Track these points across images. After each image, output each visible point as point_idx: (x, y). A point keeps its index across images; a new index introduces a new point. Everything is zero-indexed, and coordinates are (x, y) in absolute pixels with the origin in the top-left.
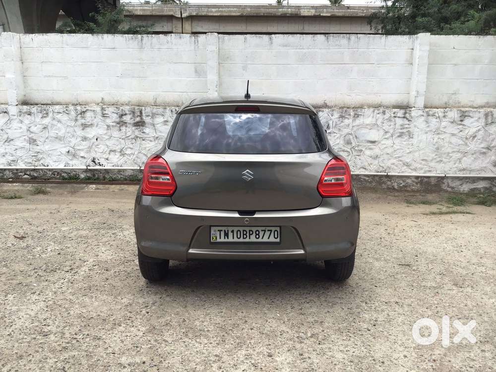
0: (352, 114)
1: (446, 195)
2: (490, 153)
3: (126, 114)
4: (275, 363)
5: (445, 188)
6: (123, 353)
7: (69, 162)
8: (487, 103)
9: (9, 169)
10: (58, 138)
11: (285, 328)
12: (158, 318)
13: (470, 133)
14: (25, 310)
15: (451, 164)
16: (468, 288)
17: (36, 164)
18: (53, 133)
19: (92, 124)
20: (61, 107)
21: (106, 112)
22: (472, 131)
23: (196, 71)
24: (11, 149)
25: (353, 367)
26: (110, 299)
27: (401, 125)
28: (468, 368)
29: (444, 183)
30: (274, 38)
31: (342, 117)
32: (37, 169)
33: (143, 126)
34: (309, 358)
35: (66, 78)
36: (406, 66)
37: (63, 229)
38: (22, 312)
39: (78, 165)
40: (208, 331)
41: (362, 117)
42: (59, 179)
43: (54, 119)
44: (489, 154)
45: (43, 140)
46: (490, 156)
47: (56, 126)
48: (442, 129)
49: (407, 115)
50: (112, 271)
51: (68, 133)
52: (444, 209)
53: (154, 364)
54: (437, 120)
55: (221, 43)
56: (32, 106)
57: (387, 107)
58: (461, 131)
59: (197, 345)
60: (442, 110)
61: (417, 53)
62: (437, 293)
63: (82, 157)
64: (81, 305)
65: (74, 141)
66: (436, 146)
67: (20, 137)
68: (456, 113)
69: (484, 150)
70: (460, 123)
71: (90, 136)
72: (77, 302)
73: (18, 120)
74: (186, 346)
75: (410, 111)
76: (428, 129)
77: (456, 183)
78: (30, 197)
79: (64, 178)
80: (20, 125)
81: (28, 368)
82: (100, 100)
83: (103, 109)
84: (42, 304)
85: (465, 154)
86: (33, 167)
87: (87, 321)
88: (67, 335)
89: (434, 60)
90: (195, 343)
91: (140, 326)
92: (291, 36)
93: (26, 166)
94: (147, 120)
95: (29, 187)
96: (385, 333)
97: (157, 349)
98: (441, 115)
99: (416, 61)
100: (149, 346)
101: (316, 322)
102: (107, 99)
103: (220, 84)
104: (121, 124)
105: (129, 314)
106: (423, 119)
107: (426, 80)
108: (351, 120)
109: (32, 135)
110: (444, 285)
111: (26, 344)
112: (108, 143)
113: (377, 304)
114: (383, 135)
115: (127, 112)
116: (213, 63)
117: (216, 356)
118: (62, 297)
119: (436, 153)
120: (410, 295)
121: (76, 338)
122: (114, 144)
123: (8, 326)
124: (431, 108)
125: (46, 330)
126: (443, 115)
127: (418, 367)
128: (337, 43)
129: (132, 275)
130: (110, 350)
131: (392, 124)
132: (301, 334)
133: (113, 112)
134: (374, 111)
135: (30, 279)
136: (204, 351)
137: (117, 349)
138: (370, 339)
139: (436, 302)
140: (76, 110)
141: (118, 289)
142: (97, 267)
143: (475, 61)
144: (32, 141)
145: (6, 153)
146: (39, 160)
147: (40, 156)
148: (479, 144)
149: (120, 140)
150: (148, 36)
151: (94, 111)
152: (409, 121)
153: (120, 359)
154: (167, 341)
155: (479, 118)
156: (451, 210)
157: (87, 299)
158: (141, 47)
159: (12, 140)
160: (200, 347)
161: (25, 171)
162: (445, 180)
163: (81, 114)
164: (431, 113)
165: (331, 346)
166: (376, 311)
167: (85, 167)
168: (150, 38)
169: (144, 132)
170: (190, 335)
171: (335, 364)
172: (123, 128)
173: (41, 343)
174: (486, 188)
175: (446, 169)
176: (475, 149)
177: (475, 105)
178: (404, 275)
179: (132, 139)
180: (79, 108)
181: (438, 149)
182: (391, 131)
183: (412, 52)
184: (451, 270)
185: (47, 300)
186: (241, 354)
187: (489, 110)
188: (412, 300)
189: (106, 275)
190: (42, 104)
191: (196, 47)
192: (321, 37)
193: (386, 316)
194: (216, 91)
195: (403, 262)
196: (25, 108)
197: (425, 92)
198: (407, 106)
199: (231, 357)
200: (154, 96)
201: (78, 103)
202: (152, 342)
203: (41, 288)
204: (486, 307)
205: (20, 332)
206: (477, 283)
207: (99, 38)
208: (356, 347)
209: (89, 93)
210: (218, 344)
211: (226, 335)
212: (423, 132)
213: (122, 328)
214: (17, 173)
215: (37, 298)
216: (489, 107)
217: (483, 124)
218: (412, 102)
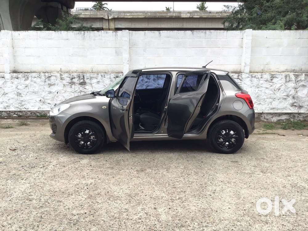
1: (263, 123)
2: (289, 99)
3: (75, 78)
4: (157, 212)
5: (263, 120)
6: (74, 209)
7: (41, 107)
8: (287, 70)
9: (5, 111)
10: (34, 92)
11: (163, 195)
12: (93, 191)
13: (277, 87)
14: (18, 188)
15: (266, 106)
16: (269, 174)
17: (21, 108)
18: (31, 89)
19: (54, 84)
20: (36, 74)
21: (63, 77)
23: (116, 52)
24: (6, 99)
25: (200, 214)
26: (66, 182)
29: (262, 117)
30: (162, 33)
32: (21, 111)
33: (85, 85)
34: (177, 209)
35: (39, 56)
36: (239, 49)
37: (38, 145)
38: (16, 189)
39: (46, 108)
40: (121, 197)
42: (35, 116)
43: (32, 81)
45: (25, 93)
46: (288, 100)
47: (33, 85)
48: (260, 85)
49: (240, 77)
50: (67, 168)
51: (40, 89)
52: (261, 132)
53: (91, 214)
54: (257, 80)
55: (130, 36)
56: (19, 74)
58: (271, 86)
59: (115, 204)
60: (260, 74)
61: (245, 40)
62: (251, 176)
63: (49, 103)
64: (50, 185)
65: (44, 94)
67: (12, 92)
68: (268, 75)
69: (285, 97)
70: (271, 81)
71: (53, 91)
72: (47, 183)
73: (10, 82)
74: (109, 205)
75: (241, 74)
76: (252, 85)
77: (269, 117)
78: (17, 127)
79: (38, 116)
80: (12, 85)
81: (22, 217)
82: (59, 70)
83: (61, 75)
84: (28, 185)
85: (274, 99)
86: (19, 110)
87: (53, 193)
88: (43, 200)
89: (255, 45)
91: (83, 195)
93: (15, 109)
94: (87, 81)
95: (17, 121)
96: (220, 197)
97: (93, 206)
98: (260, 77)
99: (244, 46)
100: (88, 205)
101: (182, 191)
102: (63, 69)
103: (130, 60)
104: (72, 83)
105: (77, 189)
106: (249, 79)
107: (250, 56)
109: (19, 90)
110: (255, 172)
111: (20, 205)
112: (64, 95)
113: (216, 182)
115: (76, 77)
116: (126, 47)
117: (126, 209)
118: (39, 181)
119: (257, 99)
120: (236, 177)
121: (47, 202)
122: (67, 96)
123: (9, 196)
124: (253, 73)
125: (30, 198)
126: (261, 77)
127: (236, 213)
128: (198, 35)
129: (78, 169)
130: (67, 207)
132: (173, 198)
133: (67, 77)
135: (20, 172)
136: (119, 207)
137: (70, 207)
138: (211, 200)
139: (250, 181)
140: (45, 75)
142: (58, 165)
143: (279, 45)
144: (19, 94)
145: (3, 102)
146: (23, 106)
147: (23, 103)
148: (282, 94)
149: (71, 93)
150: (88, 32)
151: (56, 76)
152: (241, 80)
153: (73, 212)
154: (98, 202)
155: (282, 78)
156: (265, 132)
157: (53, 182)
158: (84, 38)
159: (7, 94)
160: (117, 205)
161: (14, 112)
162: (262, 115)
163: (48, 78)
164: (253, 75)
165: (189, 203)
166: (215, 185)
170: (111, 199)
171: (190, 212)
172: (73, 86)
173: (28, 204)
174: (287, 119)
175: (263, 109)
176: (280, 96)
177: (280, 71)
178: (233, 167)
179: (78, 92)
180: (47, 74)
181: (258, 96)
183: (242, 40)
184: (261, 164)
185: (30, 183)
186: (139, 208)
187: (287, 73)
188: (236, 180)
189: (64, 169)
190: (25, 73)
191: (116, 38)
192: (189, 32)
193: (221, 188)
194: (128, 64)
195: (234, 160)
196: (15, 74)
197: (250, 63)
198: (240, 72)
199: (134, 210)
200: (91, 67)
201: (46, 71)
202: (90, 203)
203: (26, 177)
204: (277, 183)
205: (16, 199)
206: (274, 171)
207: (58, 34)
208: (202, 203)
209: (53, 66)
210: (127, 203)
211: (132, 199)
212: (249, 87)
213: (73, 197)
214: (9, 113)
215: (25, 182)
216: (288, 72)
217: (284, 82)
218: (242, 69)
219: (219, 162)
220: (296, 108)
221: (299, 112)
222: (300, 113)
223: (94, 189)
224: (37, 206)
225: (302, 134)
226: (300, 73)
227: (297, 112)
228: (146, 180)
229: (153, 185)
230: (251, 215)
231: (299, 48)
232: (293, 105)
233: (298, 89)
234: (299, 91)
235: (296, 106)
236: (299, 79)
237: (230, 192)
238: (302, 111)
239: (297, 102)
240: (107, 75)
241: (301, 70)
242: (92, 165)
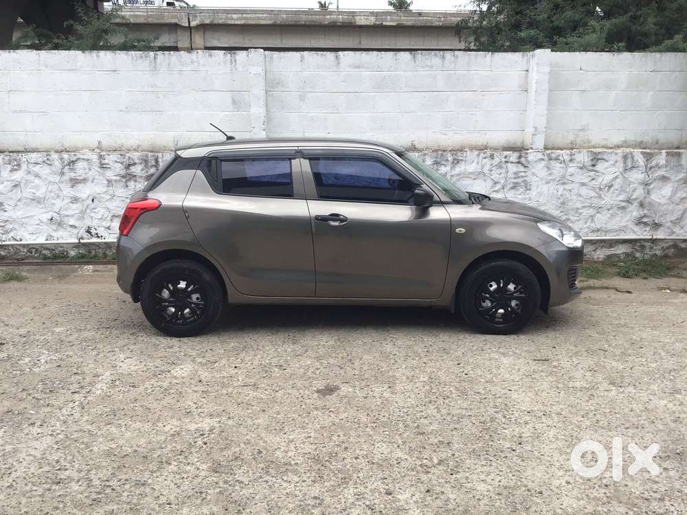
0: (450, 159)
2: (631, 208)
3: (135, 164)
4: (397, 503)
6: (183, 503)
7: (52, 234)
8: (625, 142)
10: (36, 200)
11: (400, 454)
12: (222, 450)
13: (605, 182)
14: (25, 450)
15: (581, 224)
16: (630, 387)
17: (4, 237)
18: (27, 193)
19: (85, 179)
20: (39, 155)
21: (106, 161)
22: (607, 178)
23: (234, 102)
25: (503, 501)
26: (147, 426)
27: (515, 173)
28: (652, 494)
30: (342, 57)
31: (436, 163)
32: (5, 245)
34: (443, 493)
35: (45, 113)
36: (519, 94)
37: (58, 330)
38: (21, 452)
39: (66, 237)
40: (296, 464)
41: (463, 163)
42: (38, 258)
43: (29, 172)
44: (629, 209)
45: (12, 203)
46: (630, 211)
47: (32, 182)
48: (568, 178)
49: (523, 160)
50: (142, 388)
51: (51, 192)
54: (562, 165)
55: (268, 64)
57: (496, 149)
58: (593, 179)
59: (285, 485)
60: (568, 152)
61: (534, 76)
62: (592, 395)
63: (71, 226)
64: (106, 437)
65: (59, 204)
66: (562, 200)
68: (586, 157)
69: (623, 204)
70: (591, 168)
71: (84, 196)
72: (99, 433)
74: (270, 487)
75: (527, 154)
76: (551, 178)
77: (589, 249)
79: (45, 258)
82: (96, 144)
83: (101, 157)
84: (49, 440)
85: (599, 209)
87: (119, 459)
88: (96, 482)
89: (556, 86)
90: (282, 483)
91: (198, 463)
92: (364, 53)
96: (536, 453)
97: (230, 494)
98: (567, 158)
99: (533, 87)
100: (218, 490)
101: (441, 442)
102: (105, 143)
103: (268, 120)
106: (543, 165)
107: (546, 112)
108: (448, 168)
110: (599, 385)
111: (38, 498)
112: (109, 205)
113: (517, 415)
114: (492, 187)
115: (137, 161)
116: (259, 90)
117: (315, 498)
118: (76, 428)
119: (561, 209)
120: (557, 400)
121: (110, 486)
122: (117, 207)
123: (4, 474)
124: (554, 149)
125: (62, 477)
126: (569, 158)
127: (587, 496)
128: (428, 63)
129: (172, 391)
130: (163, 500)
131: (503, 171)
133: (116, 162)
134: (478, 155)
135: (23, 405)
136: (297, 493)
137: (172, 498)
138: (518, 462)
139: (593, 408)
140: (62, 159)
141: (155, 413)
142: (118, 382)
143: (609, 87)
146: (7, 232)
147: (9, 226)
148: (617, 196)
149: (127, 200)
150: (164, 54)
151: (88, 160)
152: (525, 167)
153: (180, 511)
154: (242, 482)
155: (616, 162)
157: (113, 429)
158: (155, 69)
160: (290, 488)
163: (69, 165)
164: (553, 155)
165: (468, 474)
166: (516, 423)
167: (77, 241)
168: (167, 55)
170: (272, 472)
171: (479, 499)
172: (131, 184)
173: (60, 496)
174: (627, 255)
176: (612, 202)
177: (610, 145)
178: (544, 374)
180: (66, 156)
181: (563, 203)
182: (503, 181)
183: (527, 75)
184: (603, 364)
185: (55, 434)
186: (349, 493)
187: (628, 150)
188: (561, 406)
189: (134, 393)
190: (11, 152)
191: (234, 68)
192: (406, 56)
193: (532, 429)
194: (264, 130)
195: (539, 357)
197: (545, 127)
198: (522, 148)
199: (336, 499)
200: (174, 138)
201: (63, 148)
202: (221, 484)
203: (41, 416)
204: (658, 411)
205: (25, 481)
208: (501, 473)
209: (80, 135)
210: (314, 482)
211: (323, 468)
212: (544, 182)
213: (172, 468)
215: (39, 430)
216: (627, 147)
217: (621, 169)
218: (528, 141)
219: (505, 360)
220: (648, 229)
221: (655, 237)
222: (656, 239)
223: (222, 444)
224: (85, 500)
225: (669, 289)
226: (655, 149)
227: (650, 237)
228: (346, 415)
229: (368, 429)
230: (624, 499)
231: (651, 93)
232: (640, 222)
233: (652, 186)
234: (653, 189)
235: (646, 224)
236: (654, 163)
237: (557, 439)
238: (660, 235)
239: (649, 214)
241: (657, 143)
242: (203, 378)
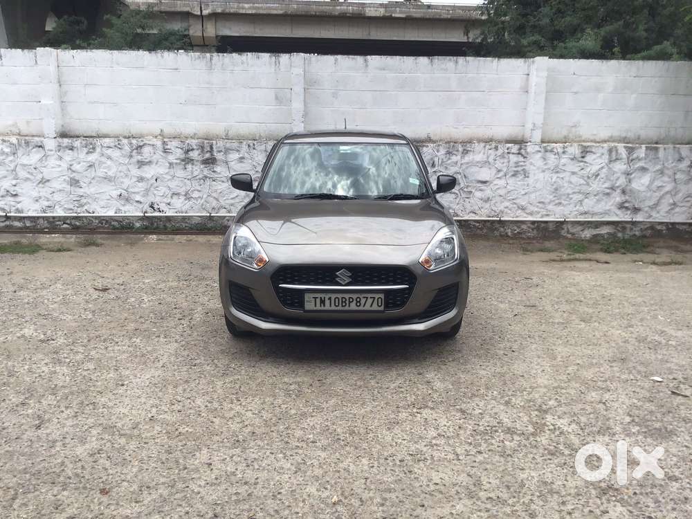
0: (461, 149)
1: (566, 242)
2: (615, 194)
3: (193, 150)
5: (565, 235)
7: (120, 208)
8: (611, 137)
9: (43, 217)
10: (108, 179)
13: (592, 172)
15: (571, 207)
16: (595, 323)
17: (79, 210)
18: (101, 172)
19: (150, 162)
20: (112, 140)
21: (169, 147)
22: (594, 169)
23: (277, 98)
24: (46, 192)
27: (516, 163)
29: (563, 229)
30: (370, 60)
31: (449, 153)
32: (79, 217)
33: (213, 163)
35: (115, 104)
36: (520, 95)
39: (132, 211)
41: (472, 153)
42: (108, 228)
43: (103, 155)
44: (613, 195)
45: (87, 180)
46: (614, 197)
47: (105, 163)
48: (561, 167)
49: (523, 151)
51: (120, 172)
52: (565, 257)
54: (556, 157)
55: (306, 65)
56: (75, 139)
57: (500, 142)
58: (582, 169)
60: (561, 145)
61: (534, 79)
62: (566, 327)
63: (137, 202)
65: (127, 182)
66: (554, 187)
67: (59, 177)
68: (577, 148)
69: (608, 191)
70: (580, 159)
71: (149, 176)
73: (56, 156)
75: (526, 146)
76: (546, 167)
77: (577, 229)
78: (80, 249)
79: (114, 228)
80: (58, 162)
82: (159, 132)
83: (164, 143)
85: (587, 195)
86: (76, 215)
89: (553, 88)
92: (389, 58)
93: (65, 213)
94: (219, 156)
95: (72, 239)
98: (560, 150)
99: (532, 90)
102: (167, 130)
103: (306, 114)
104: (187, 161)
106: (540, 156)
107: (543, 111)
108: (459, 157)
109: (74, 174)
110: (572, 321)
112: (169, 184)
113: (509, 336)
114: (496, 174)
115: (195, 147)
116: (299, 89)
119: (554, 195)
122: (177, 186)
124: (548, 142)
125: (196, 363)
126: (562, 150)
128: (443, 66)
131: (506, 161)
133: (177, 147)
134: (485, 147)
135: (145, 326)
138: (508, 361)
139: (565, 334)
140: (130, 144)
143: (598, 89)
144: (74, 183)
145: (40, 198)
146: (82, 206)
147: (84, 201)
148: (603, 184)
149: (186, 180)
150: (219, 56)
151: (153, 145)
152: (525, 157)
156: (572, 257)
158: (211, 68)
159: (48, 181)
161: (64, 219)
162: (564, 225)
163: (137, 149)
164: (548, 148)
165: (473, 366)
166: (509, 341)
167: (142, 215)
168: (221, 57)
169: (214, 172)
171: (480, 378)
172: (189, 167)
174: (610, 234)
175: (565, 213)
176: (598, 189)
177: (598, 140)
179: (200, 179)
180: (134, 141)
181: (556, 189)
182: (505, 170)
183: (527, 80)
184: (578, 309)
185: (178, 341)
187: (613, 144)
190: (86, 137)
191: (277, 69)
192: (424, 60)
194: (303, 122)
196: (66, 141)
197: (542, 124)
198: (522, 141)
200: (225, 128)
201: (130, 135)
204: (614, 336)
206: (603, 319)
207: (157, 57)
209: (145, 123)
212: (540, 170)
214: (53, 222)
216: (613, 141)
217: (606, 161)
218: (527, 135)
220: (629, 212)
221: (634, 220)
222: (635, 222)
225: (641, 261)
226: (637, 143)
227: (631, 220)
231: (634, 96)
232: (622, 206)
233: (633, 175)
234: (634, 178)
235: (627, 208)
236: (635, 156)
238: (639, 218)
239: (630, 200)
240: (259, 144)
241: (639, 138)
